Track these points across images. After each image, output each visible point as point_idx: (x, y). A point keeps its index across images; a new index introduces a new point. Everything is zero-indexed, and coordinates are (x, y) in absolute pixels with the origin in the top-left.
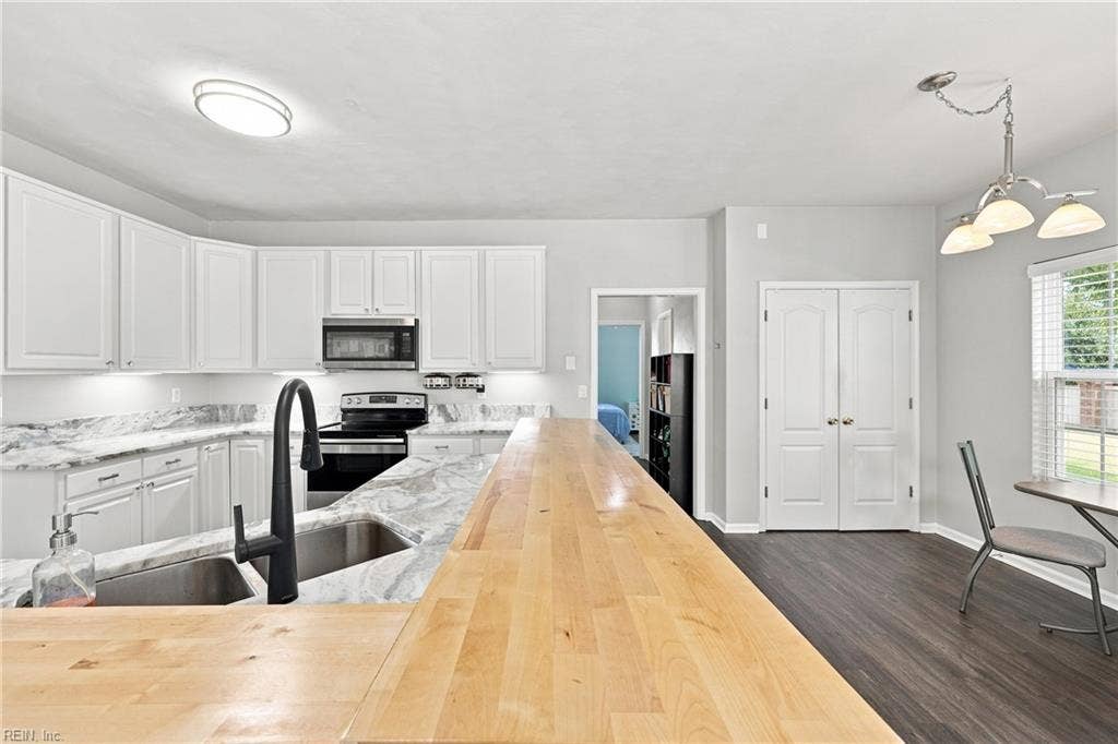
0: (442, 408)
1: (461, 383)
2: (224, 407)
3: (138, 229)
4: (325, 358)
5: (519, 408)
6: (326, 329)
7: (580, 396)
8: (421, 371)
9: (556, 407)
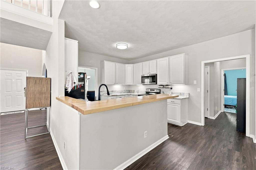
0: (163, 92)
1: (165, 87)
2: (131, 90)
3: (118, 65)
4: (142, 82)
5: (180, 93)
6: (142, 77)
7: (198, 91)
8: (157, 84)
9: (191, 94)
